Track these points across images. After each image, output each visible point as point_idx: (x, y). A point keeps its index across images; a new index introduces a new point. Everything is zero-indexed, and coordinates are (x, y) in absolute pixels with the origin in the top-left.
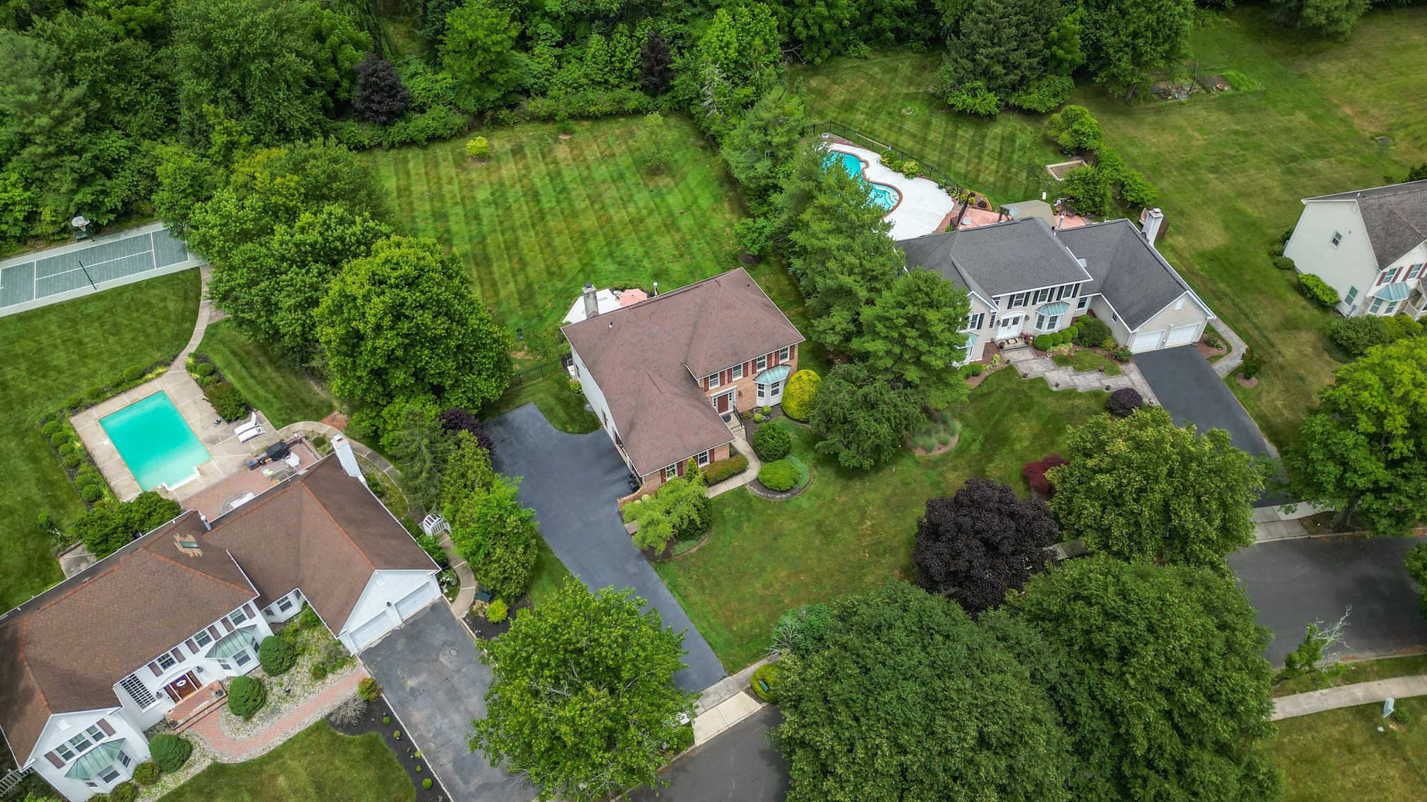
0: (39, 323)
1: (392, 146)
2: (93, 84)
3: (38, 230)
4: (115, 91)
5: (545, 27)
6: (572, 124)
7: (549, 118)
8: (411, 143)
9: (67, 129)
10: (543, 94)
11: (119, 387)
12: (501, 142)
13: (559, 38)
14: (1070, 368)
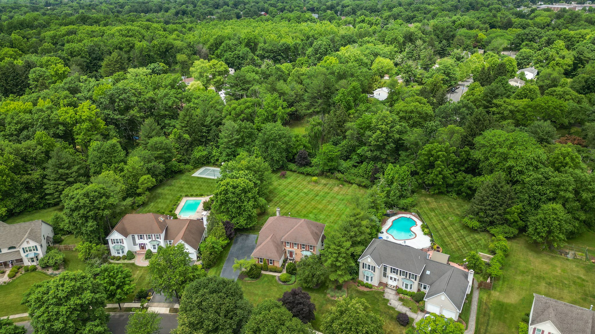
0: (199, 180)
1: (299, 173)
2: (242, 137)
3: (217, 163)
4: (246, 139)
5: (355, 157)
6: (344, 183)
7: (339, 179)
8: (302, 173)
9: (230, 143)
10: (343, 173)
11: (197, 196)
12: (323, 181)
13: (358, 161)
14: (402, 303)
